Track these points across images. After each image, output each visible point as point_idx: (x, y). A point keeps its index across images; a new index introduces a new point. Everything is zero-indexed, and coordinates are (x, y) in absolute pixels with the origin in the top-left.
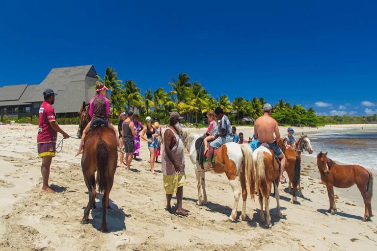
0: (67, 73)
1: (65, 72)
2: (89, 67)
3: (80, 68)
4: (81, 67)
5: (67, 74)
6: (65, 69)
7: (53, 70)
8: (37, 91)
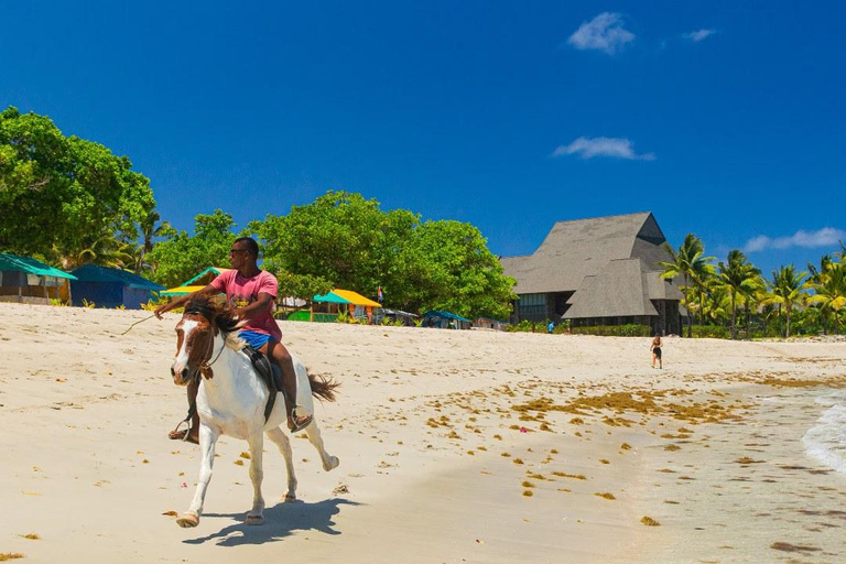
0: (591, 231)
1: (587, 229)
2: (642, 218)
3: (621, 221)
4: (622, 217)
5: (590, 235)
6: (586, 222)
7: (558, 226)
8: (526, 272)
